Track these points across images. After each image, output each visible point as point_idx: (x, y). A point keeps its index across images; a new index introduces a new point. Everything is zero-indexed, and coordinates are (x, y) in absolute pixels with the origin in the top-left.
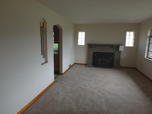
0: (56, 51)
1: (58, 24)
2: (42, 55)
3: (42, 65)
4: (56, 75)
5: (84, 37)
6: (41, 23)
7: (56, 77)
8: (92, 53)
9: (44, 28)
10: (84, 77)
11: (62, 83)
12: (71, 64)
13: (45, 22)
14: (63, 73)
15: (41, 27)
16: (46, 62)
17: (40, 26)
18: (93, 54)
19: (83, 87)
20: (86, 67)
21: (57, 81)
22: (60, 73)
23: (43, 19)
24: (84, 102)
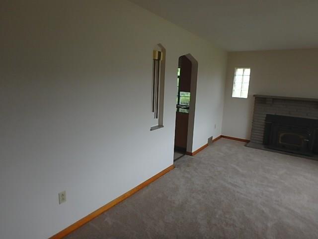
0: (185, 107)
1: (189, 54)
2: (153, 111)
3: (151, 130)
4: (179, 155)
5: (247, 79)
6: (154, 52)
7: (178, 158)
8: (265, 116)
9: (160, 62)
10: (237, 168)
11: (188, 170)
12: (212, 137)
13: (164, 50)
14: (193, 152)
15: (155, 60)
16: (161, 126)
17: (152, 58)
18: (265, 120)
19: (230, 186)
20: (246, 146)
21: (179, 166)
22: (187, 151)
23: (160, 45)
24: (226, 218)
